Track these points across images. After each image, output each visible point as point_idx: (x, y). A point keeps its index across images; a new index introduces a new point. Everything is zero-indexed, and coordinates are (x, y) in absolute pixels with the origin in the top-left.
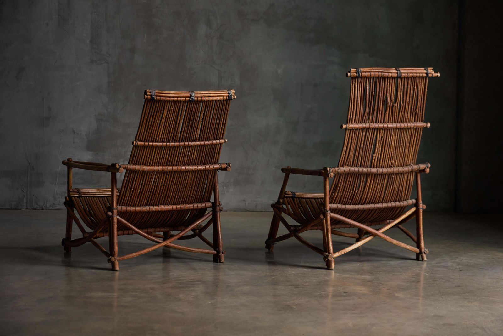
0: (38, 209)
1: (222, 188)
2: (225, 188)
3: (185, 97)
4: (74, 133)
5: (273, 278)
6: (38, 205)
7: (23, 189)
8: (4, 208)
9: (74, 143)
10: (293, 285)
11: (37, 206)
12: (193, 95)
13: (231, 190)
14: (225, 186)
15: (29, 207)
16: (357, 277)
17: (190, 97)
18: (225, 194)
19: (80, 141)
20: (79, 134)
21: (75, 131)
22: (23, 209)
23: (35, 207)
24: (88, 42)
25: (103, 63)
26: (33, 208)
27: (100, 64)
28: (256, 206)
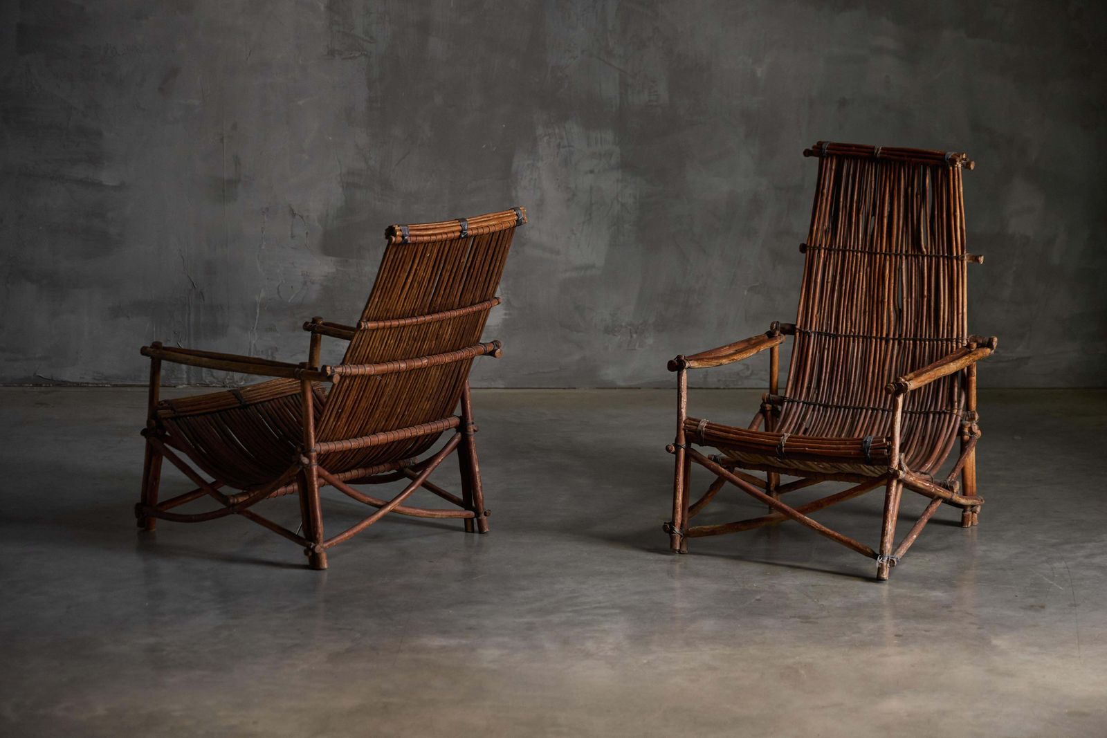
0: (214, 385)
2: (635, 336)
3: (453, 232)
4: (294, 215)
6: (214, 378)
7: (180, 341)
8: (139, 383)
9: (293, 237)
10: (799, 617)
11: (212, 379)
12: (466, 228)
14: (636, 333)
15: (193, 382)
17: (461, 232)
18: (635, 350)
19: (307, 233)
20: (304, 218)
21: (296, 212)
22: (180, 387)
23: (208, 382)
24: (322, 8)
25: (357, 55)
26: (202, 384)
27: (350, 58)
28: (705, 377)
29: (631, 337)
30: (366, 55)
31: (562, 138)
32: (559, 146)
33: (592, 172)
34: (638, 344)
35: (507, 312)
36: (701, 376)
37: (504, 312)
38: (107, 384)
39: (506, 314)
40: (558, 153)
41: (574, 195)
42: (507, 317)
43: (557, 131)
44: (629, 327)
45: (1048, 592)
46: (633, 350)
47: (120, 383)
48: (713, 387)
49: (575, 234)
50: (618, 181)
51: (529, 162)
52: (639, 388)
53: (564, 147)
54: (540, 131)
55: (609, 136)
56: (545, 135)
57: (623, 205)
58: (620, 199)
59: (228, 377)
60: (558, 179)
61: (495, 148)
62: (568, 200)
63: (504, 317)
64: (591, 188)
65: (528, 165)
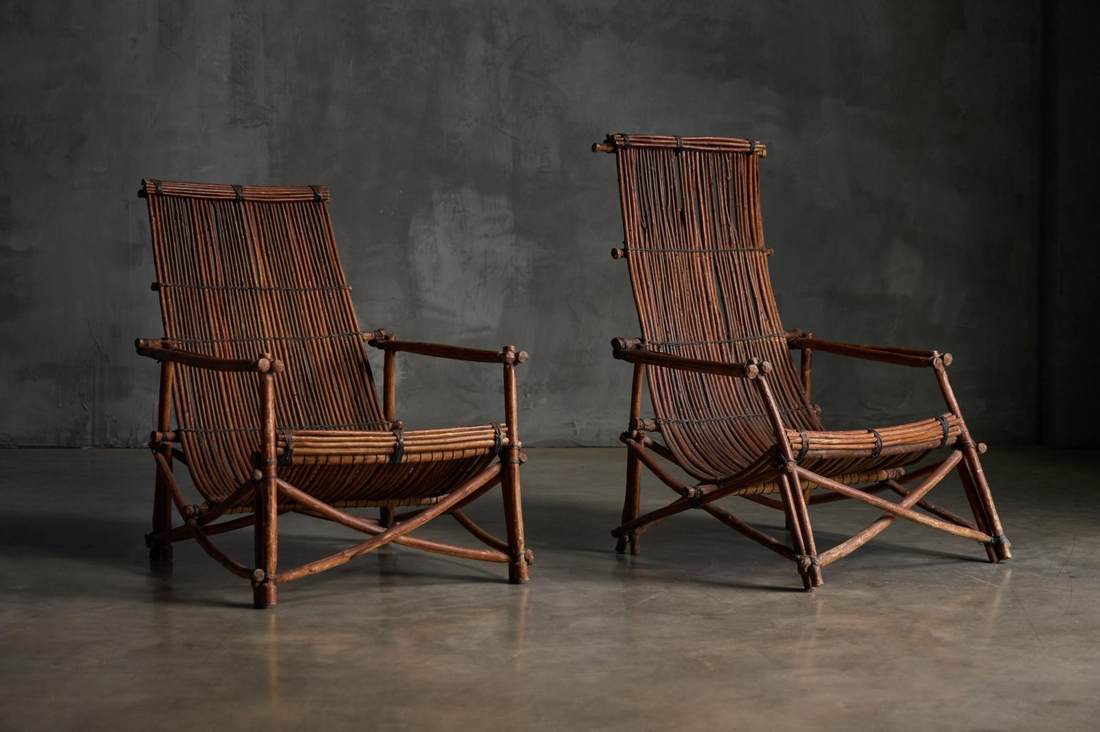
0: (118, 446)
1: (524, 398)
2: (529, 395)
5: (653, 597)
6: (118, 439)
7: (85, 403)
8: (45, 445)
10: (701, 614)
11: (115, 439)
13: (544, 401)
14: (530, 393)
15: (97, 443)
16: (840, 594)
18: (530, 409)
22: (86, 448)
23: (112, 443)
24: (225, 78)
25: (258, 123)
26: (106, 445)
27: (252, 127)
28: (598, 436)
29: (526, 396)
30: (266, 123)
31: (457, 203)
32: (454, 211)
33: (486, 236)
34: (532, 403)
35: (405, 373)
36: (594, 435)
37: (402, 373)
38: (13, 445)
39: (403, 375)
40: (453, 218)
41: (469, 259)
42: (404, 378)
43: (452, 196)
44: (523, 387)
45: (983, 589)
46: (527, 409)
47: (26, 444)
48: (606, 445)
49: (470, 297)
50: (512, 245)
51: (425, 227)
52: (534, 447)
53: (460, 212)
54: (436, 196)
55: (503, 201)
56: (441, 200)
57: (517, 268)
58: (514, 262)
59: (132, 438)
60: (453, 244)
61: (392, 214)
62: (464, 263)
63: (401, 378)
64: (486, 252)
65: (425, 229)
